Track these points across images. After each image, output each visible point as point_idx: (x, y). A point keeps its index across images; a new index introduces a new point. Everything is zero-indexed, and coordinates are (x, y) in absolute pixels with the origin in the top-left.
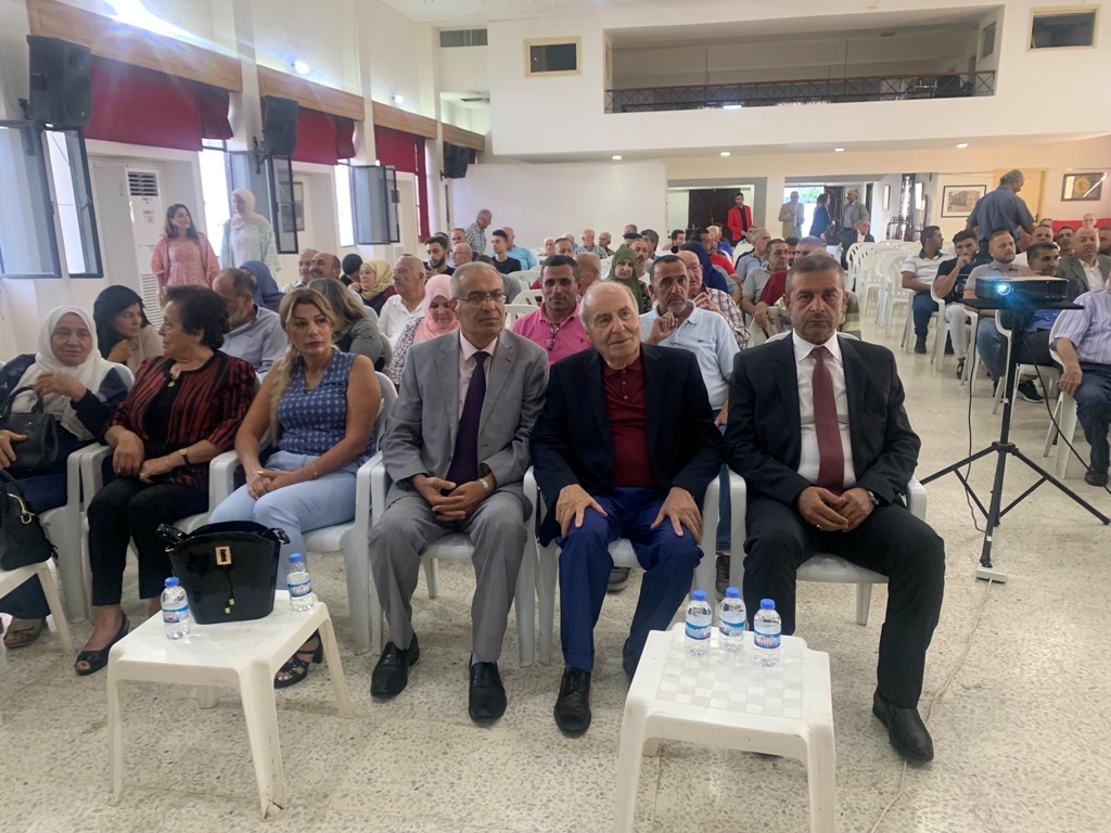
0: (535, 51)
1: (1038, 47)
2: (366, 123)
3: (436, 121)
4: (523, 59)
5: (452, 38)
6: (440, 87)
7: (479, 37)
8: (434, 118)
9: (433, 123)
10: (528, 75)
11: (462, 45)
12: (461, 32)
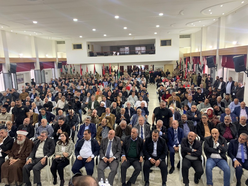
0: (74, 45)
1: (162, 46)
2: (37, 62)
3: (56, 58)
4: (72, 47)
5: (59, 43)
6: (57, 51)
7: (64, 42)
8: (56, 57)
9: (55, 59)
10: (73, 50)
11: (61, 44)
12: (61, 42)
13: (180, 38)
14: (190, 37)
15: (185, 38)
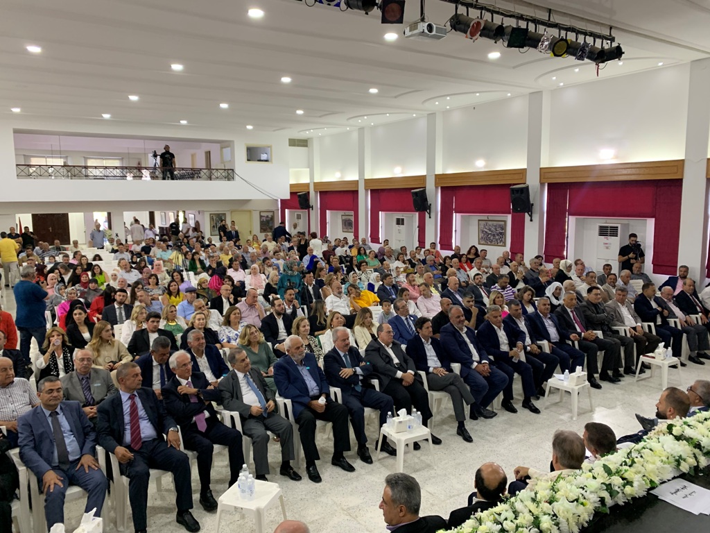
1: (250, 161)
13: (290, 145)
14: (306, 146)
15: (298, 146)
